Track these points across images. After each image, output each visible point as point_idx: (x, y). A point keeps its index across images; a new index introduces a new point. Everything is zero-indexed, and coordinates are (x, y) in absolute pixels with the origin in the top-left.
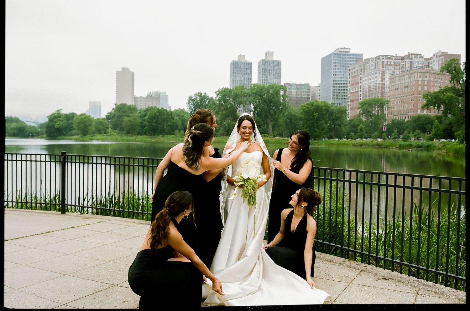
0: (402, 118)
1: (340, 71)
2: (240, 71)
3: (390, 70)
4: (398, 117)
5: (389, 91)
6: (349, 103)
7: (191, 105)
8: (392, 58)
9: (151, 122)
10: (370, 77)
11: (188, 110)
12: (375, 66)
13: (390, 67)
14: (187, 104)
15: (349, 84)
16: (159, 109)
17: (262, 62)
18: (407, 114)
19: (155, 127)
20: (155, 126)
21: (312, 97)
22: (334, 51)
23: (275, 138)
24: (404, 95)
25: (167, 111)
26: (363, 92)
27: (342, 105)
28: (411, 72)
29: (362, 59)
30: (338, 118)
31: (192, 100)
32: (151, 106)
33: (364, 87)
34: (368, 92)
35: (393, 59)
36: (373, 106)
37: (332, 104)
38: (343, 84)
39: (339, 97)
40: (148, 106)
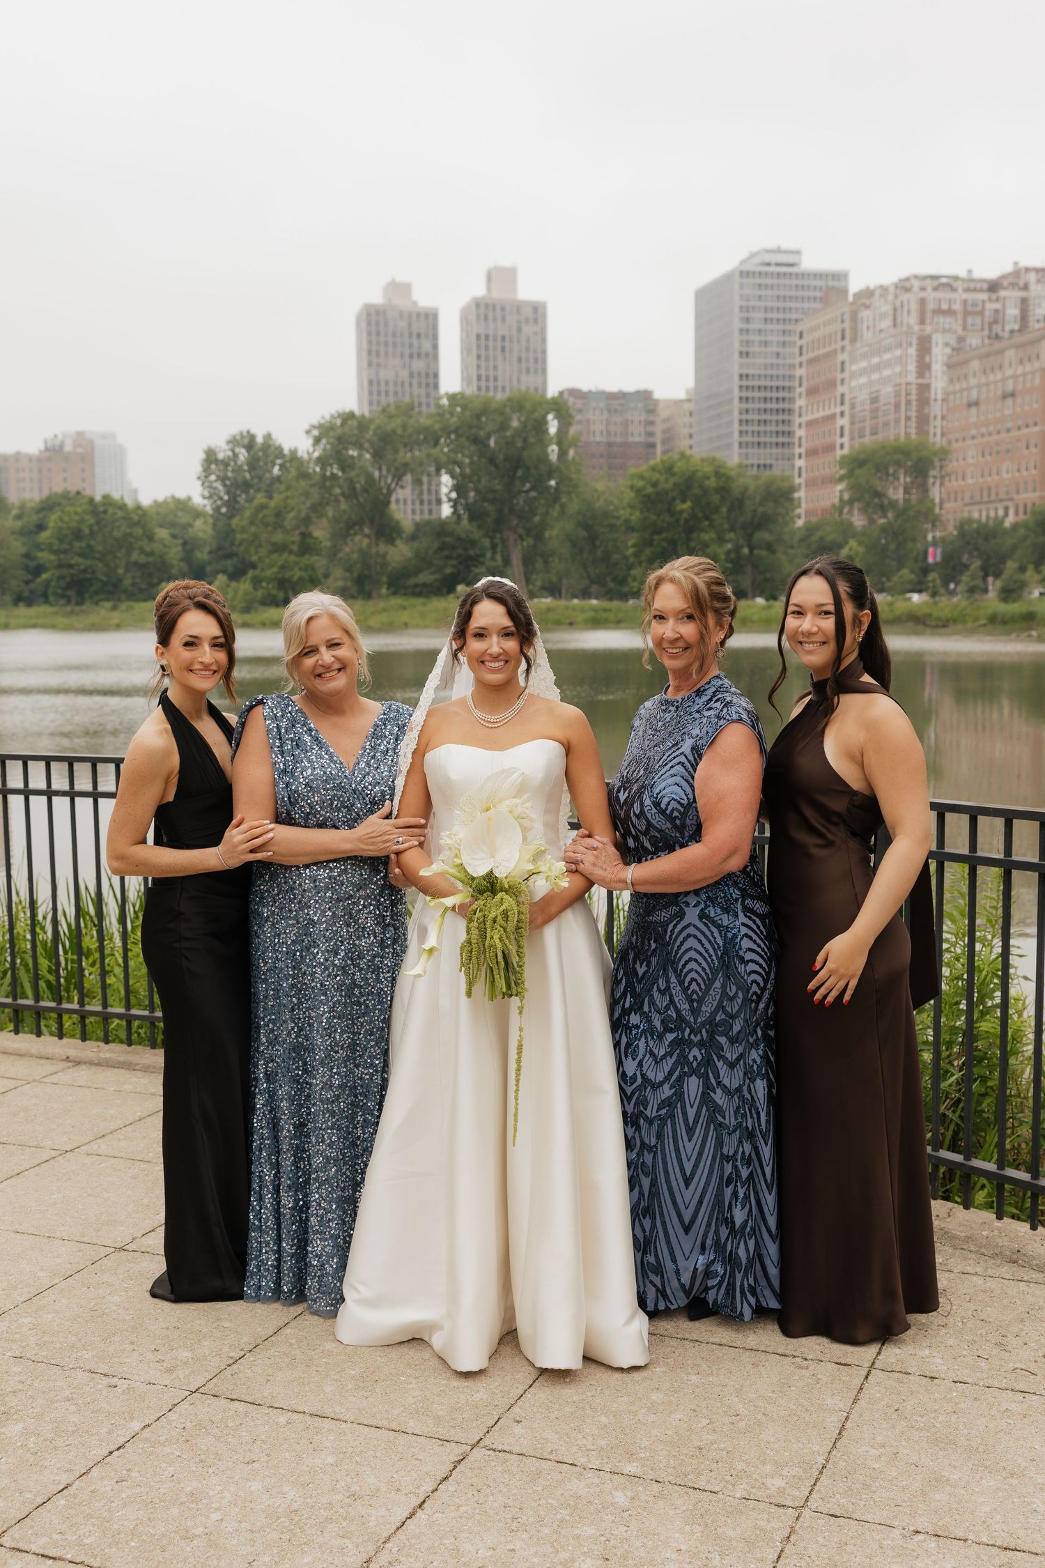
0: (992, 514)
1: (763, 338)
2: (395, 344)
3: (949, 331)
4: (980, 511)
5: (945, 412)
6: (799, 463)
7: (215, 485)
8: (955, 284)
9: (65, 552)
10: (875, 360)
11: (206, 502)
12: (895, 315)
13: (948, 319)
14: (199, 478)
15: (798, 390)
16: (91, 501)
17: (473, 308)
18: (1011, 499)
19: (85, 571)
20: (82, 567)
21: (664, 442)
22: (742, 263)
23: (536, 600)
24: (999, 427)
25: (122, 507)
26: (852, 417)
27: (774, 468)
28: (1025, 338)
29: (845, 291)
30: (763, 522)
31: (217, 461)
32: (58, 488)
33: (854, 398)
34: (868, 418)
35: (960, 290)
36: (891, 471)
37: (740, 466)
38: (777, 388)
39: (762, 439)
40: (50, 489)
